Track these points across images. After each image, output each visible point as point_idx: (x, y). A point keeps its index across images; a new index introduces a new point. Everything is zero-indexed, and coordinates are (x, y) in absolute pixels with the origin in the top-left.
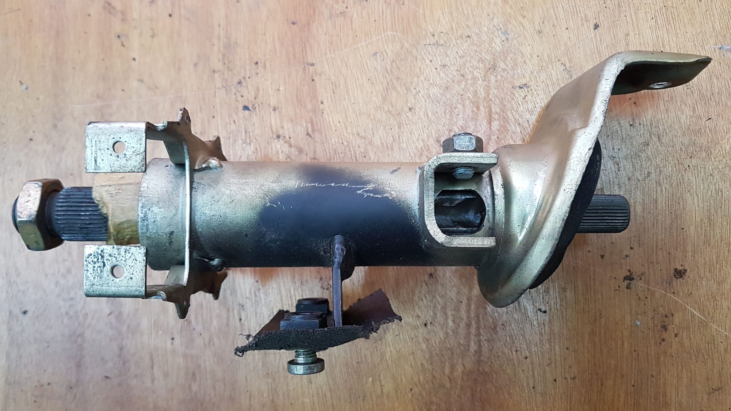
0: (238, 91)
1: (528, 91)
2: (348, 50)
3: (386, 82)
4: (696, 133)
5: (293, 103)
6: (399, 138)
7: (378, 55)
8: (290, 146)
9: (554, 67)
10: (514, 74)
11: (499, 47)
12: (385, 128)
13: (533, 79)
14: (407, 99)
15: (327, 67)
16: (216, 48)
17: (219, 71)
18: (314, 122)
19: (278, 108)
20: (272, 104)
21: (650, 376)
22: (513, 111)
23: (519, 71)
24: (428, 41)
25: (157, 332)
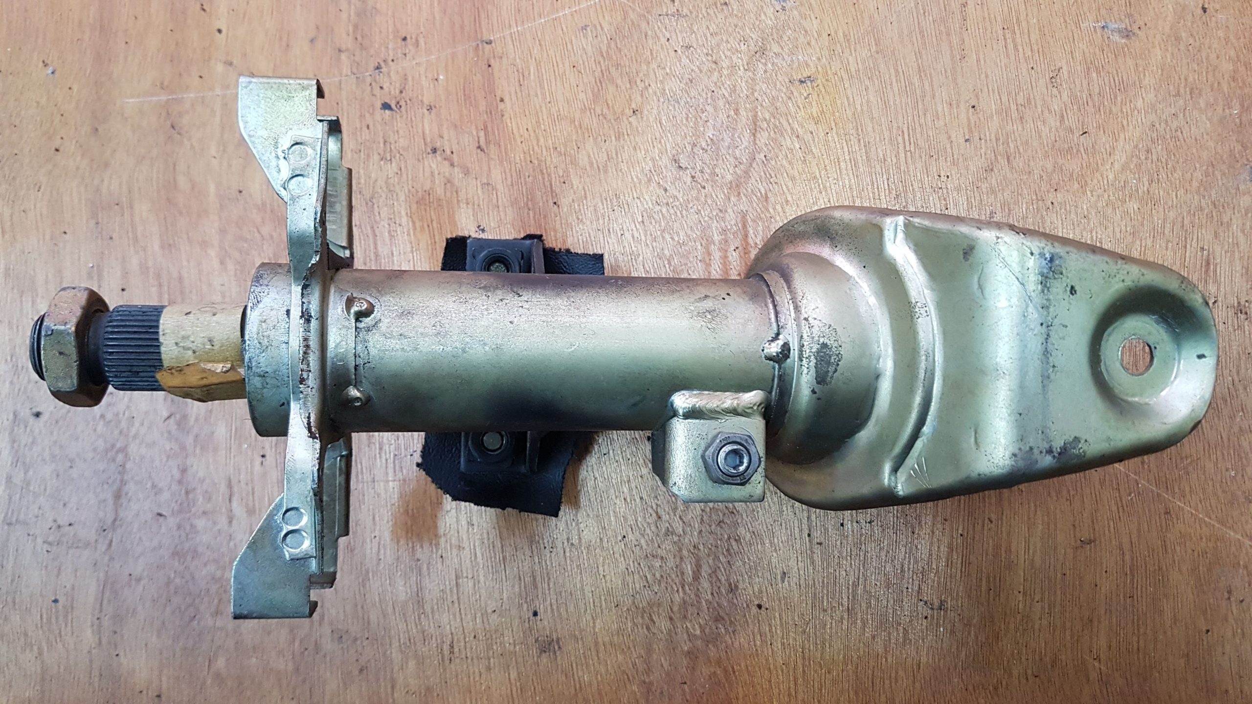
0: (375, 81)
1: (813, 88)
2: (543, 21)
3: (599, 69)
4: (1064, 154)
5: (458, 101)
6: (617, 155)
7: (588, 29)
8: (452, 165)
9: (853, 52)
10: (792, 61)
11: (771, 20)
12: (595, 139)
13: (820, 68)
14: (630, 97)
15: (512, 46)
16: (344, 16)
17: (347, 50)
18: (489, 129)
19: (435, 107)
20: (426, 102)
21: (987, 521)
22: (789, 118)
23: (800, 57)
24: (665, 10)
25: (240, 445)
